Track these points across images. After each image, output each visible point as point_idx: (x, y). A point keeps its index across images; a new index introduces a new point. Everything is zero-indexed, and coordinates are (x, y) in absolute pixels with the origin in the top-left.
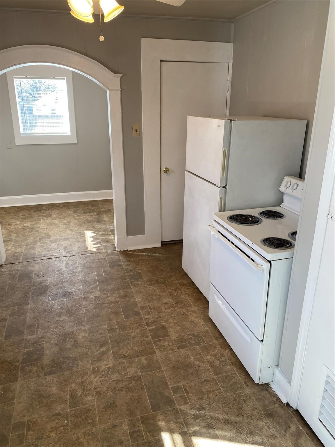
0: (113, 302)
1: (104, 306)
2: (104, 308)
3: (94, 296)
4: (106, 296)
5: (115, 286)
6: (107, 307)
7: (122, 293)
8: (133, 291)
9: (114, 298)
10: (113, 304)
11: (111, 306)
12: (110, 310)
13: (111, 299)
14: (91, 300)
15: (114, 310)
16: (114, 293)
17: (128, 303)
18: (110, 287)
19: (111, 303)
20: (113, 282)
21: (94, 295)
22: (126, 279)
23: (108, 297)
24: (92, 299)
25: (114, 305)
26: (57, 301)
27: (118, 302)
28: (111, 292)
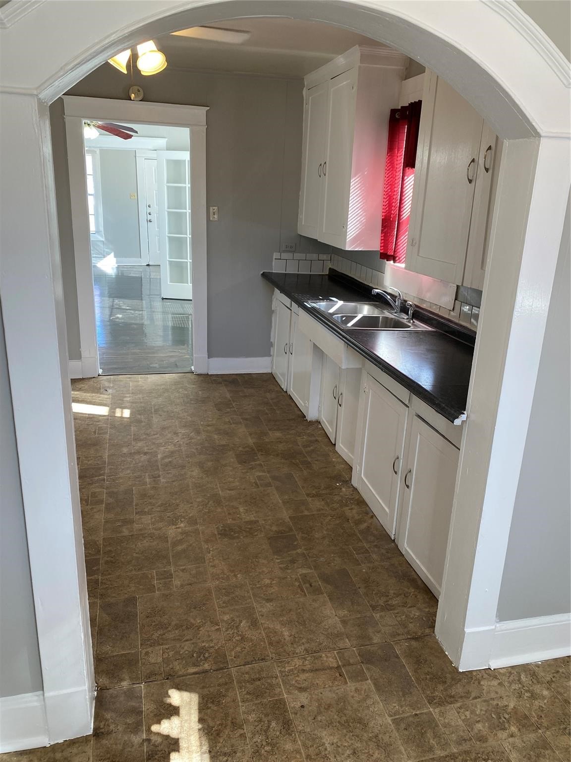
0: (145, 513)
1: (162, 507)
2: (162, 505)
3: (177, 526)
4: (157, 525)
5: (133, 546)
6: (156, 506)
7: (124, 530)
8: (102, 533)
9: (143, 520)
10: (146, 510)
11: (150, 507)
12: (153, 501)
13: (147, 519)
14: (183, 520)
15: (146, 502)
16: (141, 530)
17: (120, 510)
18: (146, 543)
19: (149, 513)
20: (137, 555)
21: (179, 528)
22: (107, 562)
23: (153, 524)
24: (182, 522)
25: (144, 509)
26: (244, 520)
27: (136, 513)
28: (146, 531)
